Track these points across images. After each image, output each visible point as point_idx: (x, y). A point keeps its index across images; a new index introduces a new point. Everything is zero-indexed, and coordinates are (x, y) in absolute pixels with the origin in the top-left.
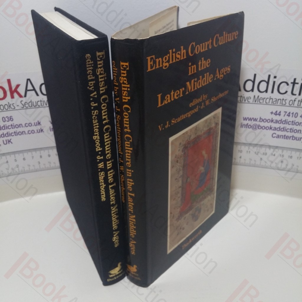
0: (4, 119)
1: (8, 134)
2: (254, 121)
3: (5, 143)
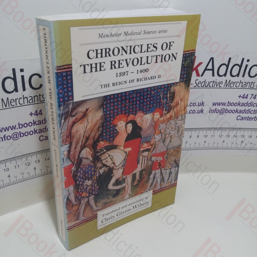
2: (222, 105)
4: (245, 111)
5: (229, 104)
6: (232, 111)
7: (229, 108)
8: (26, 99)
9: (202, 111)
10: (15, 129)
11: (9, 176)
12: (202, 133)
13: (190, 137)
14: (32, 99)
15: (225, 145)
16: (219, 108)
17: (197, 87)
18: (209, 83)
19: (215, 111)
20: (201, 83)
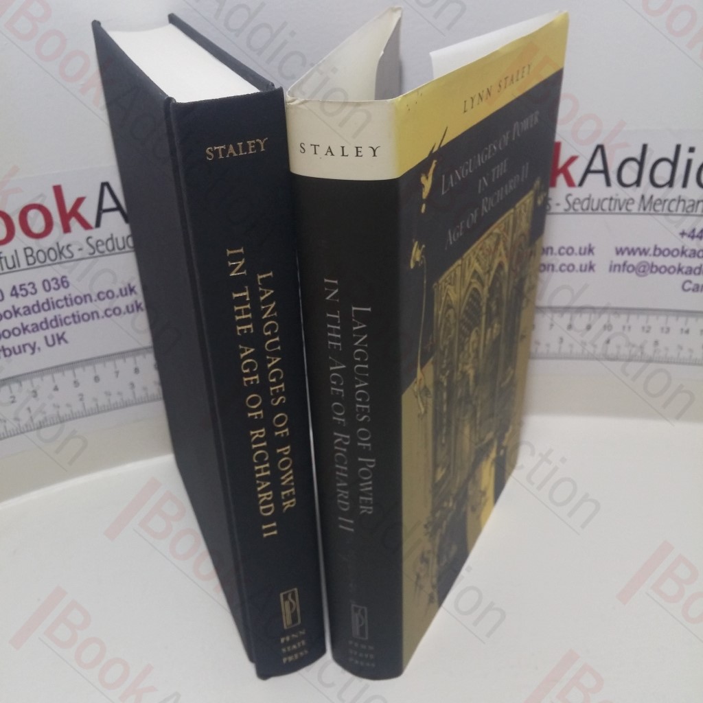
0: (46, 284)
1: (59, 322)
2: (641, 254)
3: (51, 342)
4: (701, 270)
5: (657, 252)
6: (667, 270)
7: (660, 261)
9: (591, 267)
16: (635, 260)
18: (600, 202)
19: (624, 267)
20: (581, 203)
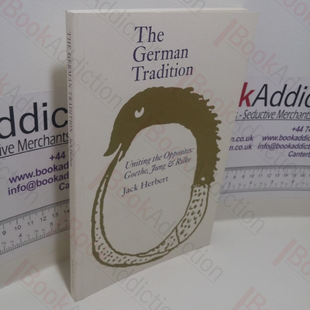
2: (274, 139)
4: (298, 146)
5: (281, 138)
6: (284, 147)
7: (281, 143)
8: (47, 140)
9: (250, 147)
10: (31, 177)
11: (21, 236)
12: (248, 173)
13: (235, 177)
14: (54, 139)
15: (273, 185)
16: (270, 142)
17: (246, 119)
18: (260, 114)
19: (265, 146)
20: (251, 114)
